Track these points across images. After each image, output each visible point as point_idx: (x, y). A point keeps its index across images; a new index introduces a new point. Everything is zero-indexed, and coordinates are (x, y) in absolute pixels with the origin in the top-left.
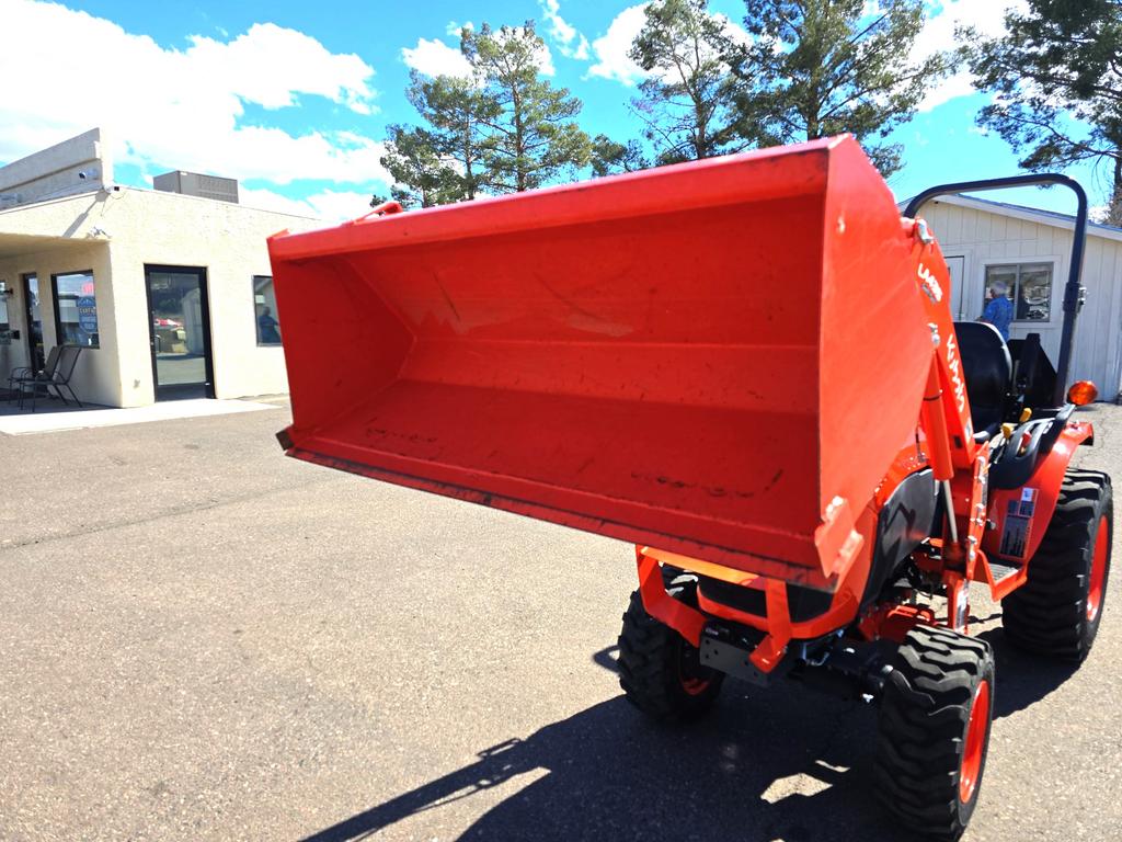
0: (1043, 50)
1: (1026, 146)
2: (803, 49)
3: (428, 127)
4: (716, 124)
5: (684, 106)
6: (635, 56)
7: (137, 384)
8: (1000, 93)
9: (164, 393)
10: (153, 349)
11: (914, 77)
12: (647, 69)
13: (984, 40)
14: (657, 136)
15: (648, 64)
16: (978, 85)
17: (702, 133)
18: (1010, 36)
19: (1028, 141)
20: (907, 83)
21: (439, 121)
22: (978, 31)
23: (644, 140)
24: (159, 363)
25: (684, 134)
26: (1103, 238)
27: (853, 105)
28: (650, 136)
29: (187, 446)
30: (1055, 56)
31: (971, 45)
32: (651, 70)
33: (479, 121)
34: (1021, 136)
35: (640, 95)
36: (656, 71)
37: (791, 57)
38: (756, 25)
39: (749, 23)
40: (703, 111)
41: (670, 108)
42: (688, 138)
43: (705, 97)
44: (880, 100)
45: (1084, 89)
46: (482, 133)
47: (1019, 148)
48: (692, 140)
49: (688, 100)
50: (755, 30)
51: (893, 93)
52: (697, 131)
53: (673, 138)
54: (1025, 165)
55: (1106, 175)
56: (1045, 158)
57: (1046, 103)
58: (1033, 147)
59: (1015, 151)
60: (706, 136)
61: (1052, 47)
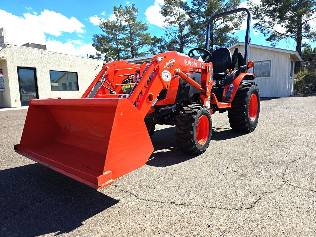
0: (271, 8)
1: (267, 34)
2: (209, 9)
3: (105, 34)
4: (185, 32)
5: (176, 27)
6: (162, 13)
7: (16, 101)
8: (260, 20)
11: (238, 17)
13: (255, 6)
14: (169, 35)
15: (166, 15)
17: (181, 34)
18: (262, 4)
19: (268, 33)
20: (236, 19)
21: (108, 33)
22: (253, 3)
23: (165, 36)
25: (177, 35)
26: (283, 53)
27: (223, 26)
28: (167, 35)
30: (275, 10)
31: (252, 7)
32: (166, 17)
33: (120, 33)
34: (266, 32)
36: (168, 17)
37: (205, 12)
38: (195, 3)
39: (193, 3)
40: (181, 28)
41: (173, 27)
42: (178, 36)
43: (182, 24)
44: (230, 24)
45: (282, 18)
46: (121, 36)
47: (266, 35)
48: (179, 36)
49: (177, 25)
50: (195, 4)
51: (233, 22)
52: (180, 34)
53: (173, 36)
54: (268, 40)
55: (289, 42)
56: (273, 38)
57: (273, 23)
58: (269, 35)
59: (265, 36)
60: (182, 35)
61: (274, 8)
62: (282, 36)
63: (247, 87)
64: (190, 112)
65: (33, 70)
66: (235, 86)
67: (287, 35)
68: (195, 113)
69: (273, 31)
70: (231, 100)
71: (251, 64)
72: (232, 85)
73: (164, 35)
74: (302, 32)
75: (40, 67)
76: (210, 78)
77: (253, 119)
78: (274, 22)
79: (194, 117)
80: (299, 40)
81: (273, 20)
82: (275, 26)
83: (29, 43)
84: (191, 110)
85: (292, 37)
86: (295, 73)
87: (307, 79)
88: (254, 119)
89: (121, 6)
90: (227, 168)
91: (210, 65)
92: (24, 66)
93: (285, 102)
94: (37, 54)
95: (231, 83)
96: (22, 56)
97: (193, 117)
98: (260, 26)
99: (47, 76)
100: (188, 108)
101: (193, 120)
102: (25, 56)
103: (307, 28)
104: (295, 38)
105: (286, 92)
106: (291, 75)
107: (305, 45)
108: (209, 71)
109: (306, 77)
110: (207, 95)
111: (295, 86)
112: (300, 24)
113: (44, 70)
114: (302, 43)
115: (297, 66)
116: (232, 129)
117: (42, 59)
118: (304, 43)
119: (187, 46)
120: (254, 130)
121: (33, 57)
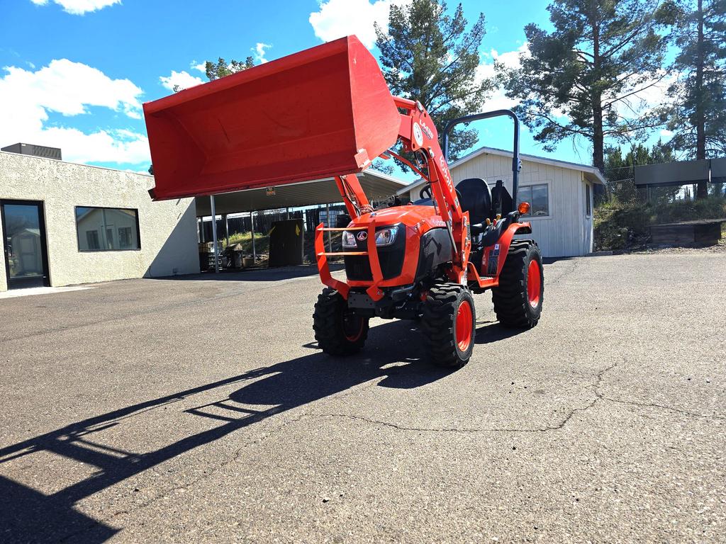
0: (541, 76)
1: (536, 128)
2: (416, 75)
8: (521, 99)
11: (477, 92)
13: (509, 71)
16: (507, 95)
18: (523, 68)
19: (538, 126)
20: (473, 96)
22: (507, 66)
27: (446, 107)
30: (548, 80)
31: (504, 73)
34: (533, 123)
37: (409, 80)
38: (387, 61)
39: (383, 60)
44: (460, 104)
45: (563, 97)
47: (533, 129)
50: (387, 64)
51: (466, 101)
54: (537, 138)
55: (579, 144)
56: (548, 135)
57: (546, 105)
58: (540, 129)
59: (531, 131)
61: (546, 75)
62: (565, 131)
63: (522, 249)
64: (444, 297)
65: (36, 207)
66: (503, 247)
67: (574, 129)
68: (454, 298)
69: (547, 121)
70: (498, 272)
71: (525, 206)
72: (497, 247)
74: (603, 124)
75: (54, 199)
76: (467, 238)
77: (534, 304)
78: (548, 104)
79: (453, 304)
80: (597, 140)
81: (547, 99)
82: (551, 112)
83: (20, 144)
84: (445, 294)
85: (586, 135)
86: (595, 206)
87: (619, 218)
88: (537, 305)
89: (221, 61)
90: (513, 383)
91: (465, 217)
92: (16, 198)
93: (580, 267)
94: (47, 171)
95: (496, 242)
96: (14, 176)
97: (451, 304)
98: (522, 111)
99: (70, 219)
100: (440, 290)
101: (452, 310)
102: (18, 175)
103: (612, 117)
104: (590, 136)
105: (581, 247)
106: (588, 212)
107: (609, 151)
108: (464, 227)
109: (616, 214)
110: (464, 266)
111: (596, 232)
112: (598, 110)
113: (63, 206)
114: (604, 145)
115: (596, 193)
116: (499, 322)
117: (59, 181)
118: (608, 146)
120: (536, 324)
121: (37, 178)
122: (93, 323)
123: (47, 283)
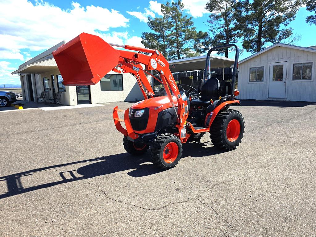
3: (153, 32)
4: (232, 26)
5: (222, 22)
6: (207, 8)
7: (73, 100)
9: (79, 102)
10: (77, 92)
11: (292, 7)
12: (211, 12)
14: (214, 30)
15: (211, 10)
20: (290, 10)
21: (156, 30)
23: (210, 32)
24: (78, 95)
25: (222, 29)
27: (274, 17)
28: (212, 31)
29: (80, 113)
33: (166, 30)
35: (210, 19)
36: (214, 12)
37: (252, 5)
40: (227, 24)
41: (219, 22)
42: (224, 30)
43: (227, 18)
44: (281, 14)
46: (168, 32)
49: (223, 19)
51: (285, 13)
52: (226, 28)
53: (219, 30)
60: (229, 29)
66: (214, 114)
72: (212, 113)
73: (208, 31)
76: (185, 113)
89: (167, 3)
95: (212, 111)
98: (314, 19)
101: (160, 147)
110: (182, 124)
119: (234, 41)
122: (90, 123)
123: (90, 102)
